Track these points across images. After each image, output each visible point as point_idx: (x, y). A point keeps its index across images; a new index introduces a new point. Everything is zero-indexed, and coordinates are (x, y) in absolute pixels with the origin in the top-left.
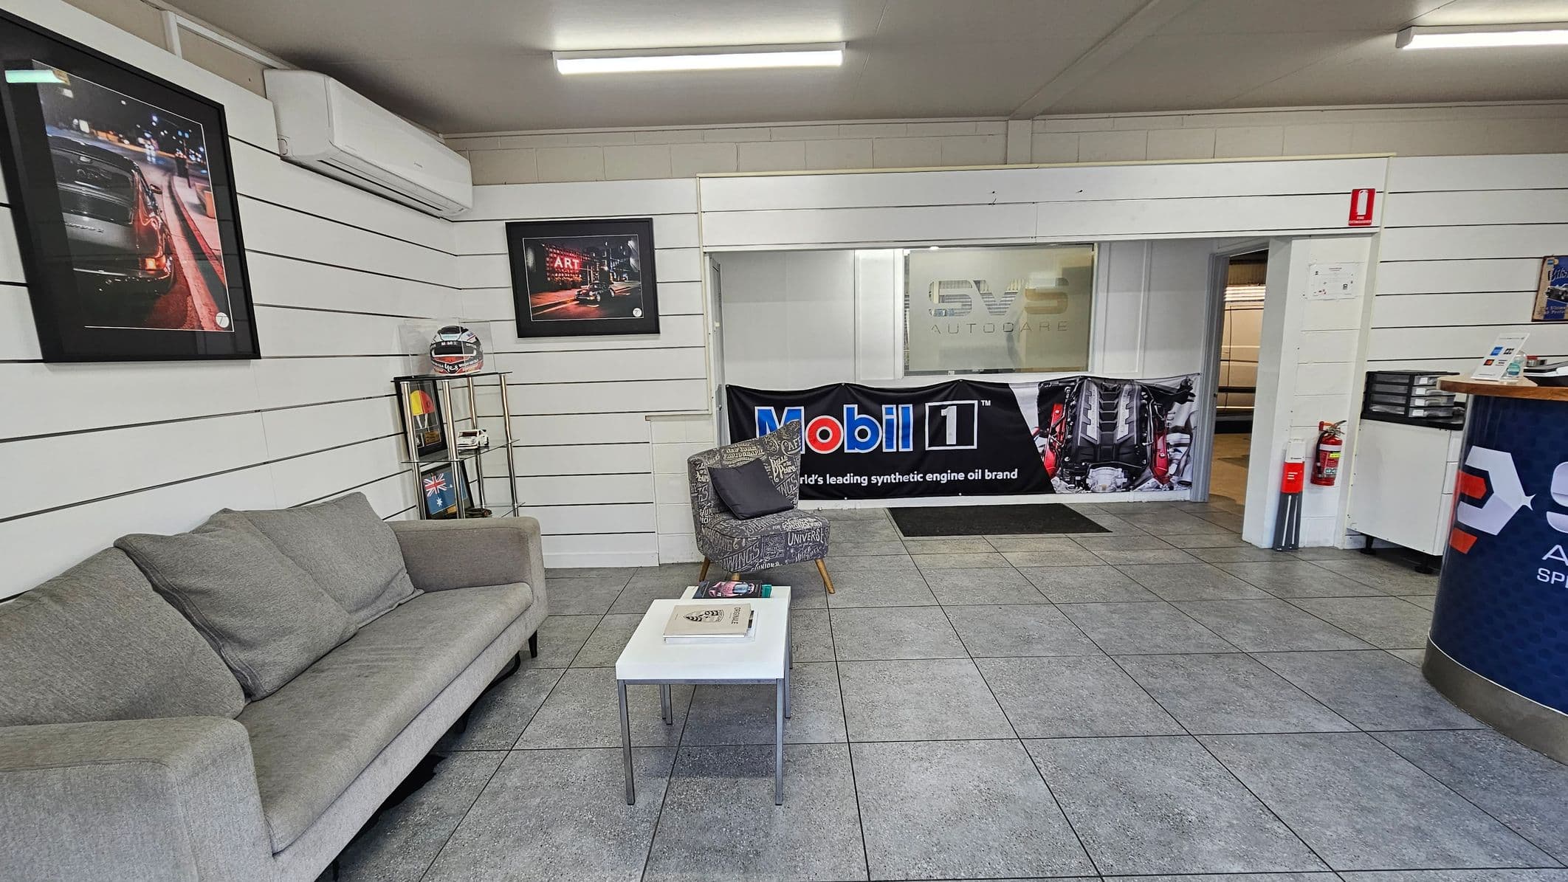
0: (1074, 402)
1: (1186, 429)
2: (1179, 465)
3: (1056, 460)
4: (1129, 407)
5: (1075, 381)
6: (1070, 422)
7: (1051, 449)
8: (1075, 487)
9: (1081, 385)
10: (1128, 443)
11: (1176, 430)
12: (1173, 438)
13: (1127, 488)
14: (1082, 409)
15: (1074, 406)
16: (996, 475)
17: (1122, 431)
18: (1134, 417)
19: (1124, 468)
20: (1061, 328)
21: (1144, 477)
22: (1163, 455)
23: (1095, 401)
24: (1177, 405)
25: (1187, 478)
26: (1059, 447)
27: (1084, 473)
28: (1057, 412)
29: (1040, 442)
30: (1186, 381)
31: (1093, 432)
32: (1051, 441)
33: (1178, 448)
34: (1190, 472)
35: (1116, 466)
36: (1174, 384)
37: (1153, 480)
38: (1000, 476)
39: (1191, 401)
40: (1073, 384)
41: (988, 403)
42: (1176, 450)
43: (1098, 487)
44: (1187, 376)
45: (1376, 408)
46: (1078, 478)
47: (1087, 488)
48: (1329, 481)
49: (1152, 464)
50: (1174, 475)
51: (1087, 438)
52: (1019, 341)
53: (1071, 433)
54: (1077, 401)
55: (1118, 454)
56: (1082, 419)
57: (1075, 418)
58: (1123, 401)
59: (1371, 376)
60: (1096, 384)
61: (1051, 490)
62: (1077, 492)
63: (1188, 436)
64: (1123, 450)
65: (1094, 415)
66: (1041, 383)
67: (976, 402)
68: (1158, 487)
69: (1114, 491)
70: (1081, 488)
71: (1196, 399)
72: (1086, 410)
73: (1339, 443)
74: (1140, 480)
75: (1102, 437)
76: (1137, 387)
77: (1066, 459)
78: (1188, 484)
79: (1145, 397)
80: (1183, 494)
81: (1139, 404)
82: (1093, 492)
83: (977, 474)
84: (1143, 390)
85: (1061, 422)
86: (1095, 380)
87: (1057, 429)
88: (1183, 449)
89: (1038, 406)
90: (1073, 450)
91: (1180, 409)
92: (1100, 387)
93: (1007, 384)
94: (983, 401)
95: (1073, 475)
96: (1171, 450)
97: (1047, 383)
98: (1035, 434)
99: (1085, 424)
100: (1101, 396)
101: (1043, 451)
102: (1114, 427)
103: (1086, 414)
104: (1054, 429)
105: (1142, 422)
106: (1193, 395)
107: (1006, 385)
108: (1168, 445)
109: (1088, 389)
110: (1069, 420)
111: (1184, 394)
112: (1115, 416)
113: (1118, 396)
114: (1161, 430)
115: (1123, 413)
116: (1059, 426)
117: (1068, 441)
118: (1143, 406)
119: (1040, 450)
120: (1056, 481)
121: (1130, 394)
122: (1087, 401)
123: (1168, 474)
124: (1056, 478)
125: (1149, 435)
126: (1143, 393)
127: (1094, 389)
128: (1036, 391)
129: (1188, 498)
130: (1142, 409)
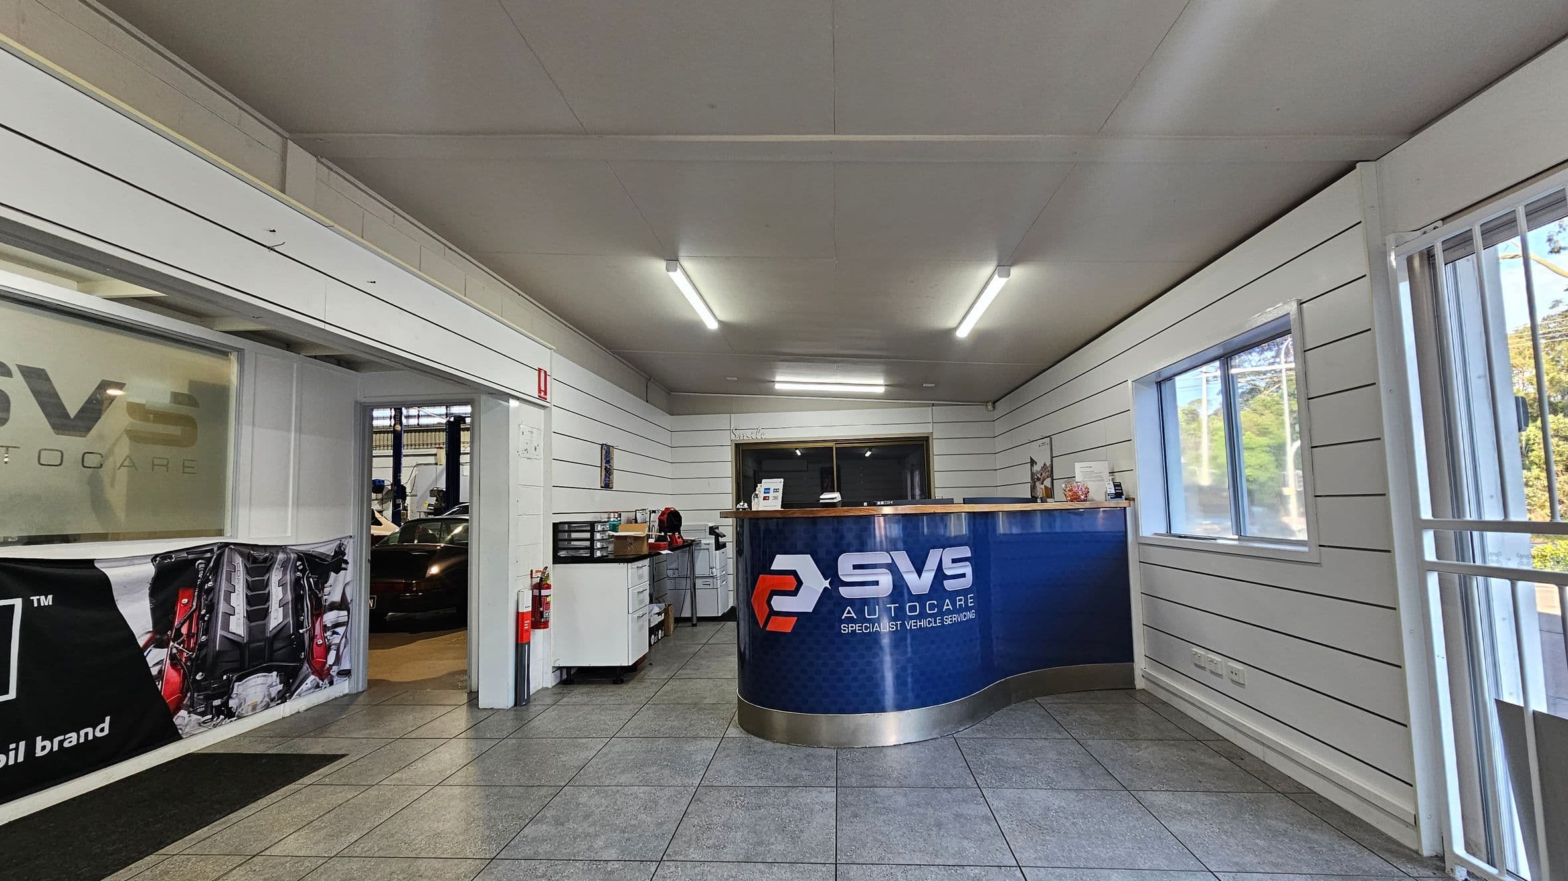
0: (210, 584)
1: (343, 605)
2: (338, 650)
3: (183, 682)
4: (282, 584)
5: (211, 551)
6: (204, 615)
7: (173, 665)
8: (212, 718)
9: (220, 556)
10: (284, 634)
11: (333, 607)
12: (330, 617)
13: (283, 697)
14: (222, 593)
15: (211, 590)
16: (61, 742)
17: (276, 618)
18: (289, 597)
19: (279, 669)
20: (187, 470)
21: (301, 677)
22: (320, 642)
23: (240, 580)
24: (333, 574)
25: (345, 665)
26: (189, 658)
27: (226, 692)
28: (185, 601)
29: (155, 656)
30: (340, 546)
31: (238, 626)
32: (174, 651)
33: (335, 630)
34: (348, 658)
35: (269, 670)
36: (329, 550)
37: (312, 677)
38: (72, 739)
39: (346, 569)
40: (209, 555)
41: (47, 601)
42: (335, 633)
43: (246, 708)
44: (340, 539)
45: (562, 554)
46: (217, 702)
47: (230, 714)
48: (545, 625)
49: (310, 659)
50: (333, 665)
51: (230, 636)
52: (112, 485)
53: (206, 632)
54: (215, 581)
55: (272, 651)
56: (222, 607)
57: (212, 608)
58: (275, 576)
59: (555, 525)
60: (241, 554)
61: (173, 735)
62: (215, 726)
63: (345, 613)
64: (278, 645)
65: (239, 601)
66: (157, 556)
67: (18, 603)
68: (318, 686)
69: (267, 707)
70: (222, 717)
71: (350, 567)
72: (228, 594)
73: (549, 587)
74: (298, 682)
75: (250, 631)
76: (293, 556)
77: (199, 677)
78: (346, 673)
79: (300, 568)
80: (342, 687)
81: (293, 578)
82: (240, 717)
83: (12, 754)
84: (299, 558)
85: (190, 617)
86: (240, 548)
87: (184, 630)
88: (341, 630)
89: (151, 595)
90: (210, 659)
91: (336, 580)
92: (248, 558)
93: (92, 561)
94: (35, 598)
95: (209, 699)
96: (329, 633)
97: (167, 555)
98: (147, 646)
99: (227, 616)
100: (248, 571)
101: (160, 672)
102: (265, 613)
103: (228, 600)
104: (178, 630)
105: (298, 600)
106: (347, 563)
107: (89, 563)
108: (325, 628)
109: (230, 562)
110: (203, 612)
111: (337, 562)
112: (266, 598)
113: (268, 570)
114: (319, 609)
115: (277, 593)
116: (186, 625)
117: (203, 645)
118: (298, 580)
119: (154, 671)
120: (182, 718)
121: (284, 565)
122: (229, 580)
123: (327, 666)
124: (183, 713)
125: (306, 618)
126: (299, 563)
127: (239, 561)
128: (150, 570)
129: (347, 691)
130: (297, 584)
